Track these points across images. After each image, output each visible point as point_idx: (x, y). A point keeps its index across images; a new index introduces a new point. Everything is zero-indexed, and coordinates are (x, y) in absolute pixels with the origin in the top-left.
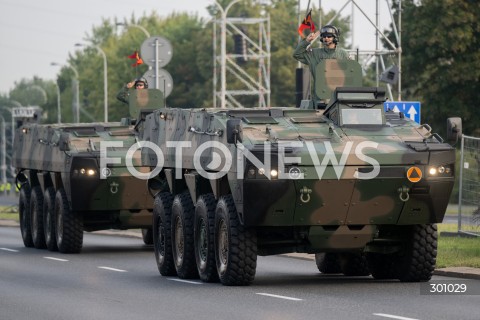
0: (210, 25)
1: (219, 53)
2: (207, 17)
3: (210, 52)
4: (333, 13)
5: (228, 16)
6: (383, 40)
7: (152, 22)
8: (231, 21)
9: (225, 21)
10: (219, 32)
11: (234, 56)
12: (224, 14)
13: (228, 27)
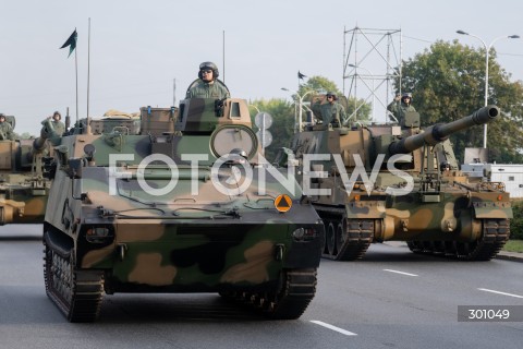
0: (293, 106)
1: (298, 121)
2: (292, 101)
3: (293, 120)
4: (362, 101)
5: (304, 101)
6: (390, 116)
7: (260, 103)
8: (305, 104)
9: (302, 103)
10: (298, 110)
11: (306, 123)
12: (301, 100)
13: (303, 107)
